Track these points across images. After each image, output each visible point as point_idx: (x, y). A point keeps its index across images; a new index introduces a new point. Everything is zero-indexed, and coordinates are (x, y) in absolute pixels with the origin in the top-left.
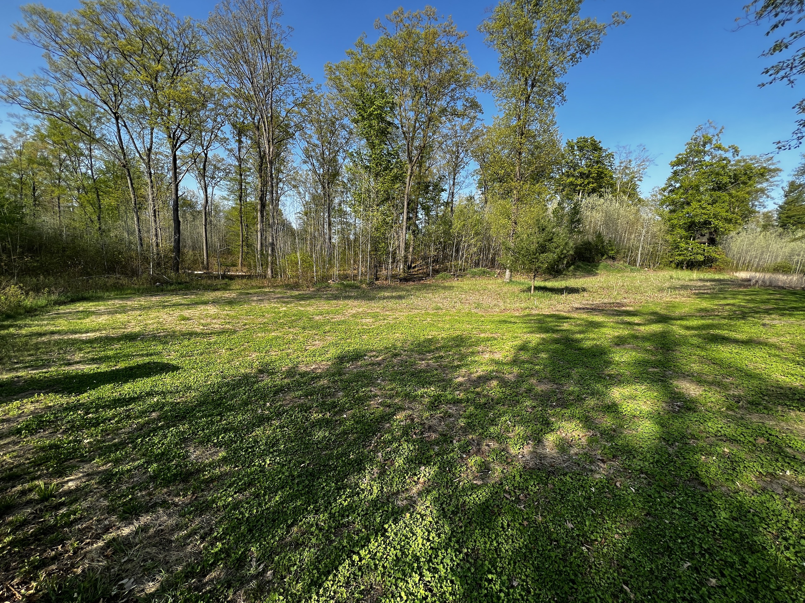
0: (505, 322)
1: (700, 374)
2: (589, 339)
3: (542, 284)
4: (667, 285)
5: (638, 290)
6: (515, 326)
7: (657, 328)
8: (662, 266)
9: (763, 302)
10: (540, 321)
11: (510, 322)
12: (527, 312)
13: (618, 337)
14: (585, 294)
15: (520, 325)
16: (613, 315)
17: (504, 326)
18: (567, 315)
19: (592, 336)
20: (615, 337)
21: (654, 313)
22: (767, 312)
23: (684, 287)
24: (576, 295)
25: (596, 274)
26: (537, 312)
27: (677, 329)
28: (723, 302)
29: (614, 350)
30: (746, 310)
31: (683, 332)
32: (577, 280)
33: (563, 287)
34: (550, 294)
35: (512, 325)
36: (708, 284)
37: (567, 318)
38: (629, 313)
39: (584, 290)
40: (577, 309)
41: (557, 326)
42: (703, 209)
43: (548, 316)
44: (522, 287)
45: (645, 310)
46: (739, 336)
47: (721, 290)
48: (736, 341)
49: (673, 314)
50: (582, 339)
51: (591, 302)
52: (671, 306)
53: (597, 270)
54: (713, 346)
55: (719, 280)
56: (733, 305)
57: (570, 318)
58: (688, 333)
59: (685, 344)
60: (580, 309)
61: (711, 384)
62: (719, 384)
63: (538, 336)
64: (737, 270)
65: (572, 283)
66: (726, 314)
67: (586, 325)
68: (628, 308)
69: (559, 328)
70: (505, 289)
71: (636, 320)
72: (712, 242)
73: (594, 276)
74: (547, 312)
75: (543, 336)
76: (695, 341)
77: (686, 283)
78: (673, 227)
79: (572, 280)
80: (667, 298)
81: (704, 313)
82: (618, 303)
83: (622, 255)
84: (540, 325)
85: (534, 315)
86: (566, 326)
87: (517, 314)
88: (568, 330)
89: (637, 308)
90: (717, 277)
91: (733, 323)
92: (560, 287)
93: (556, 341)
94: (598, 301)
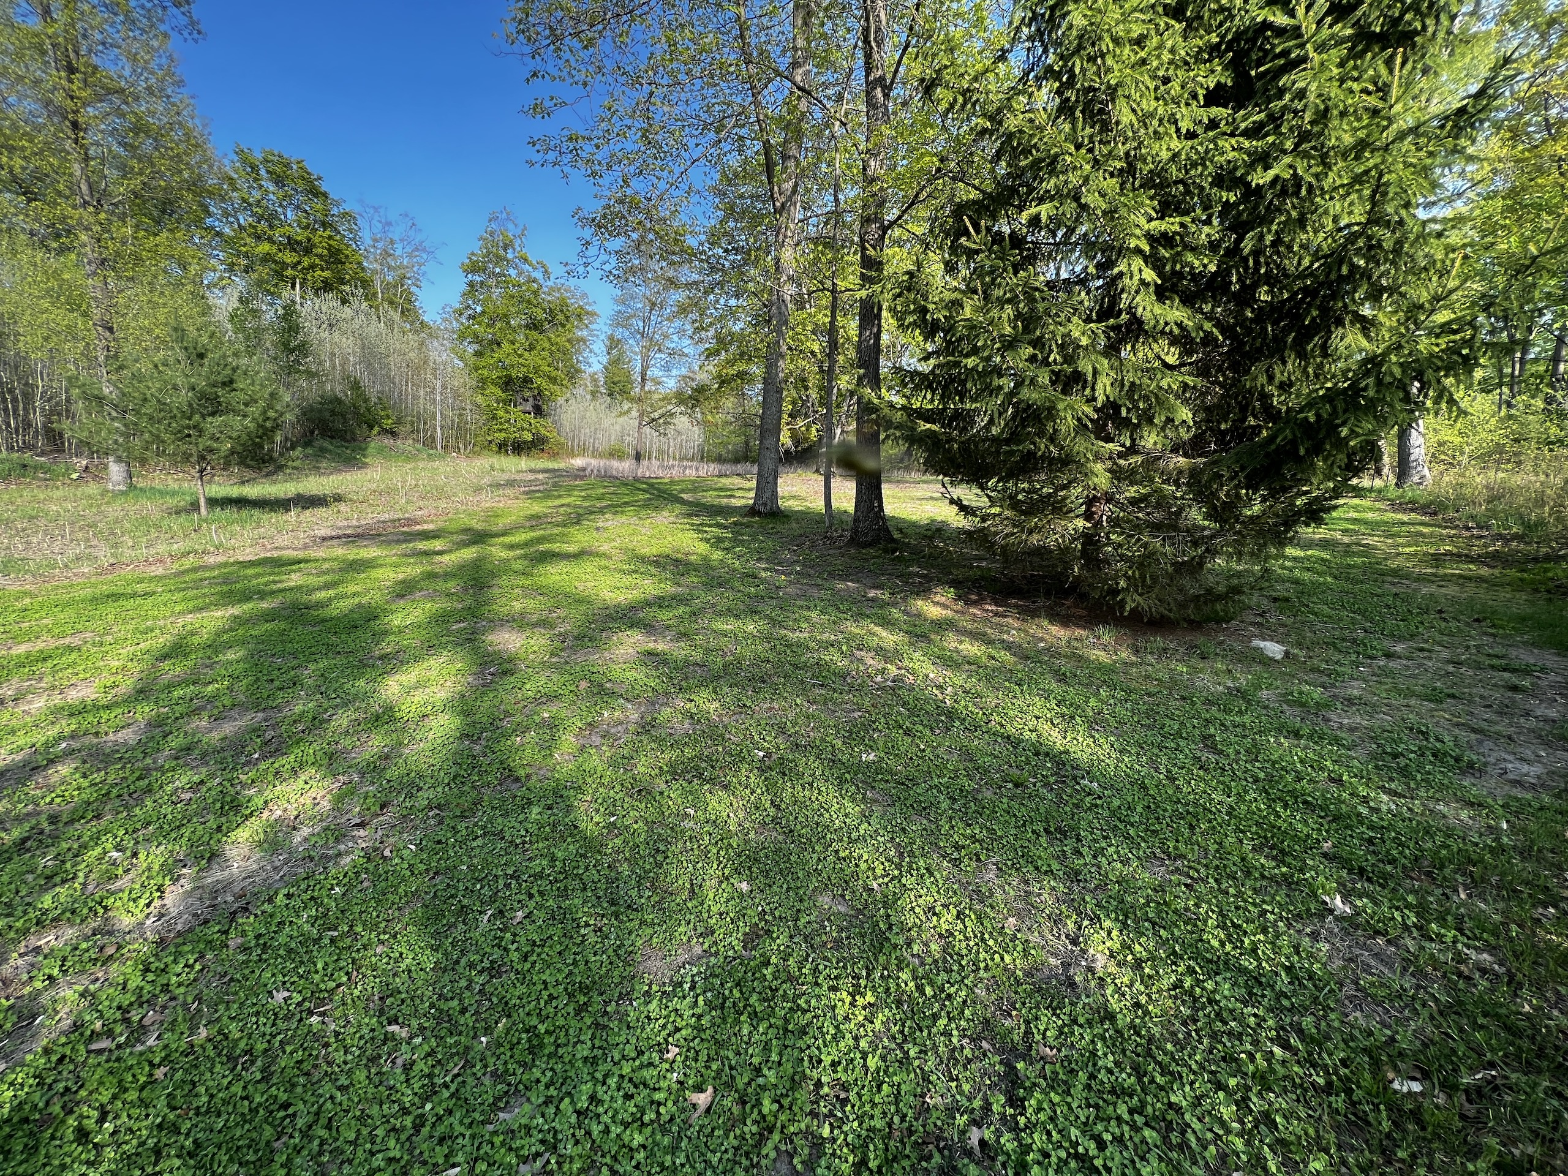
0: (115, 597)
1: (523, 614)
2: (344, 596)
3: (235, 492)
4: (486, 480)
5: (441, 493)
6: (149, 602)
7: (468, 554)
8: (477, 449)
9: (599, 498)
10: (226, 580)
11: (134, 595)
12: (190, 561)
13: (403, 582)
14: (342, 507)
15: (167, 597)
16: (398, 542)
17: (110, 611)
18: (300, 554)
19: (352, 588)
20: (398, 583)
21: (466, 530)
22: (601, 511)
23: (511, 483)
24: (321, 512)
25: (364, 466)
26: (220, 559)
27: (497, 551)
28: (557, 502)
29: (393, 607)
30: (581, 511)
31: (504, 554)
32: (324, 480)
33: (290, 495)
34: (256, 512)
35: (139, 601)
36: (541, 476)
37: (299, 562)
38: (426, 536)
39: (338, 498)
40: (324, 539)
41: (274, 582)
42: (520, 356)
43: (252, 564)
44: (171, 502)
45: (452, 526)
46: (572, 548)
47: (555, 485)
48: (567, 556)
49: (494, 529)
50: (330, 599)
51: (355, 523)
52: (492, 515)
53: (365, 456)
54: (541, 569)
55: (553, 471)
56: (568, 505)
57: (307, 561)
58: (512, 554)
59: (505, 572)
60: (332, 538)
61: (536, 625)
62: (544, 623)
63: (220, 613)
64: (572, 454)
65: (312, 485)
66: (560, 519)
67: (341, 570)
68: (426, 527)
69: (274, 587)
70: (114, 511)
71: (437, 545)
72: (538, 411)
73: (360, 468)
74: (249, 554)
75: (236, 610)
76: (518, 565)
77: (513, 477)
78: (483, 381)
79: (311, 478)
80: (488, 501)
81: (535, 521)
82: (408, 519)
83: (409, 428)
84: (225, 588)
85: (212, 568)
86: (295, 579)
87: (160, 571)
88: (299, 588)
89: (441, 524)
90: (551, 465)
91: (566, 530)
92: (282, 496)
93: (269, 616)
94: (370, 517)
